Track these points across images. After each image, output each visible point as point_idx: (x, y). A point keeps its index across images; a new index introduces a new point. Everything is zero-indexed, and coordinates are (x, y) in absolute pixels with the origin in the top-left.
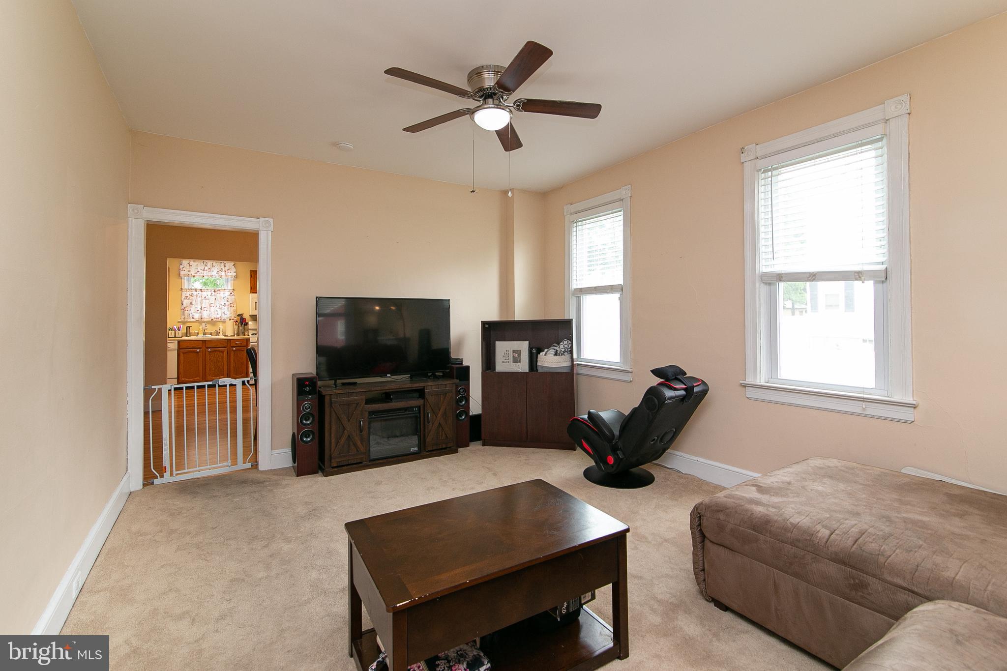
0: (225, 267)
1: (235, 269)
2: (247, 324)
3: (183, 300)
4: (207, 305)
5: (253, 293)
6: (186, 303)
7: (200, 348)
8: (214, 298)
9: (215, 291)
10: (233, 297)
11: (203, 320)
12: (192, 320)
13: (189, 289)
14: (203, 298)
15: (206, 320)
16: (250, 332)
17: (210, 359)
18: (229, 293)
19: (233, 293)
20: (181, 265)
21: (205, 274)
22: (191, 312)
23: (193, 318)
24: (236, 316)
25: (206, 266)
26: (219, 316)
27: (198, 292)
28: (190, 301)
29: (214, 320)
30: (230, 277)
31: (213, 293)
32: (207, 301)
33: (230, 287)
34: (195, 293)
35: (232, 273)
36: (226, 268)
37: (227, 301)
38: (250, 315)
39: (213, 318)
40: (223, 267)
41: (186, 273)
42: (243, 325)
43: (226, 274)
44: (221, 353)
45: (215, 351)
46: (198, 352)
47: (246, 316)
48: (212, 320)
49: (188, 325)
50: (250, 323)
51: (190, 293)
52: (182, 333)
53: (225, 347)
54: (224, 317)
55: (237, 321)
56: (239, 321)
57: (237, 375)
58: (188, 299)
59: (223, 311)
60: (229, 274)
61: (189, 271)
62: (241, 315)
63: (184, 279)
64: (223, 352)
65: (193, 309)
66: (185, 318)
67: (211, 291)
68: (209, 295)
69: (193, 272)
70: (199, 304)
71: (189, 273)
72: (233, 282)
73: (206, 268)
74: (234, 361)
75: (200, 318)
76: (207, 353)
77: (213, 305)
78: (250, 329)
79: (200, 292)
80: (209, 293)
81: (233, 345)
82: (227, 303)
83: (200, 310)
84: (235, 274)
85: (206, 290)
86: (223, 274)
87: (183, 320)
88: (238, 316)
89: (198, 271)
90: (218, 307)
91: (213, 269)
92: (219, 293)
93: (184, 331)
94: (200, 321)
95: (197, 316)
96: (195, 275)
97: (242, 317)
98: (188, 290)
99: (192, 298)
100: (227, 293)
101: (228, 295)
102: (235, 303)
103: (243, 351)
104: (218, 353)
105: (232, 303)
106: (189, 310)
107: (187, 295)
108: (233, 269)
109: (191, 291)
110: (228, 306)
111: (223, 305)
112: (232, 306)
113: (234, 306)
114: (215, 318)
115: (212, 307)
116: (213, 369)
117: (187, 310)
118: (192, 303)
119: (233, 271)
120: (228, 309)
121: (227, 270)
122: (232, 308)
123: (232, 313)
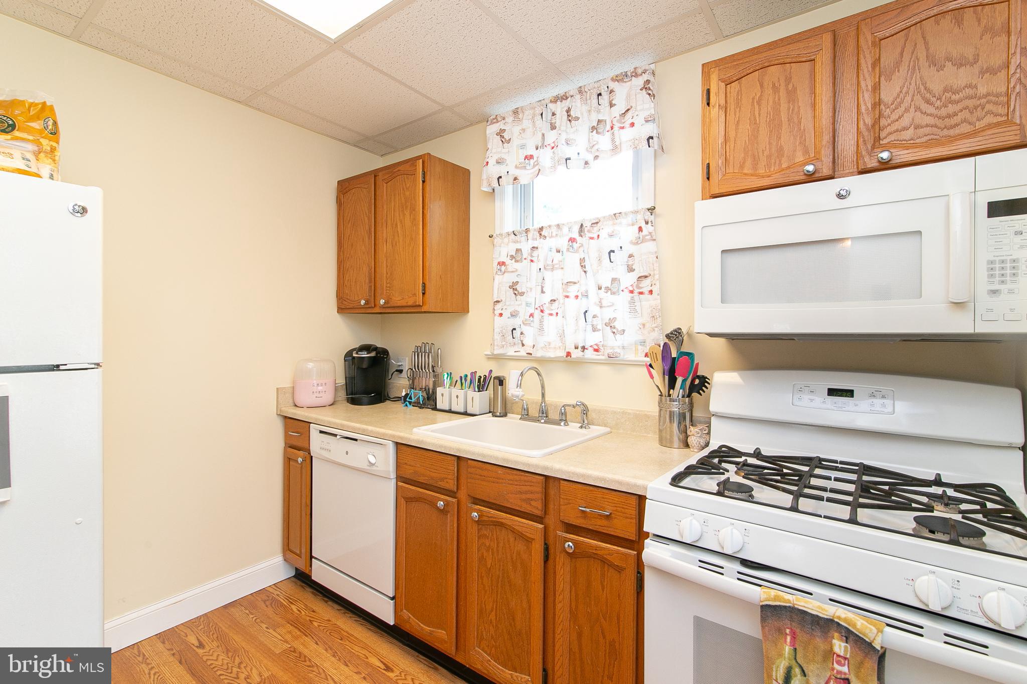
0: (612, 106)
1: (649, 105)
2: (700, 385)
4: (558, 293)
5: (712, 196)
6: (499, 285)
8: (576, 258)
9: (581, 231)
10: (650, 246)
11: (539, 353)
12: (522, 352)
13: (509, 234)
18: (633, 230)
19: (647, 228)
22: (518, 321)
23: (522, 345)
26: (593, 338)
27: (531, 243)
28: (509, 278)
29: (576, 354)
30: (629, 152)
31: (577, 238)
34: (526, 247)
35: (637, 132)
36: (617, 112)
37: (631, 270)
39: (570, 347)
40: (605, 113)
41: (493, 170)
43: (612, 140)
44: (520, 546)
45: (500, 525)
46: (443, 511)
48: (568, 355)
49: (500, 371)
50: (718, 377)
51: (512, 249)
53: (538, 519)
54: (613, 343)
55: (652, 367)
56: (658, 369)
58: (506, 272)
61: (501, 162)
64: (526, 541)
65: (523, 308)
67: (570, 231)
69: (513, 159)
71: (502, 170)
76: (472, 528)
77: (573, 290)
78: (719, 416)
79: (537, 242)
80: (565, 243)
81: (571, 515)
82: (629, 280)
84: (647, 130)
85: (555, 232)
86: (603, 141)
88: (667, 342)
89: (529, 157)
92: (595, 235)
94: (535, 358)
96: (518, 172)
97: (667, 348)
98: (506, 240)
99: (517, 266)
100: (627, 233)
101: (632, 243)
102: (657, 277)
103: (619, 570)
104: (512, 540)
105: (646, 277)
106: (506, 314)
107: (503, 259)
108: (639, 108)
109: (516, 242)
110: (632, 292)
111: (607, 289)
112: (646, 290)
113: (655, 289)
114: (576, 348)
115: (572, 300)
116: (492, 617)
117: (501, 315)
118: (518, 287)
119: (639, 121)
120: (633, 310)
121: (618, 117)
122: (647, 303)
123: (647, 325)
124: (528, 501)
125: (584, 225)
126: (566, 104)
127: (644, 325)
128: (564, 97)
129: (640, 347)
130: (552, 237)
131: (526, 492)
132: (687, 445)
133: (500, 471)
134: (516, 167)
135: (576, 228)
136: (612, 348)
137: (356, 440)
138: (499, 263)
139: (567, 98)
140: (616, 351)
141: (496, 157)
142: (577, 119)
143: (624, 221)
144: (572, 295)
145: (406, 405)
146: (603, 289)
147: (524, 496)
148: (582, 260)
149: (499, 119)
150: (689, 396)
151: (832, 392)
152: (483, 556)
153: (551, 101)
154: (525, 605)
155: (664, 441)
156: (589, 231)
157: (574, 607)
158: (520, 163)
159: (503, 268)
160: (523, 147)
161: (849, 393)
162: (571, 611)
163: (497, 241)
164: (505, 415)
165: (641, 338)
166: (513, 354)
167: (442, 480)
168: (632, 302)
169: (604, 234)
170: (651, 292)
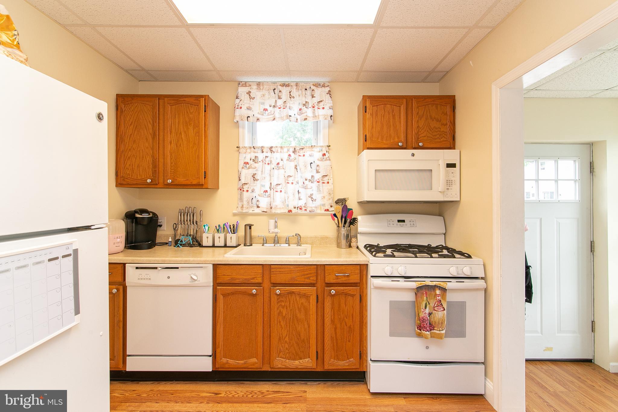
0: (313, 97)
1: (331, 102)
2: (354, 221)
3: (240, 169)
4: (282, 181)
5: (368, 148)
6: (246, 174)
7: (259, 284)
8: (292, 164)
9: (294, 152)
10: (328, 162)
11: (273, 211)
12: (257, 211)
13: (250, 148)
14: (274, 165)
15: (279, 211)
16: (362, 241)
17: (280, 313)
18: (321, 154)
19: (327, 155)
20: (237, 98)
21: (277, 115)
22: (254, 194)
23: (258, 207)
24: (334, 204)
25: (280, 98)
26: (301, 203)
27: (265, 154)
28: (251, 171)
29: (294, 211)
30: (321, 118)
31: (292, 154)
32: (282, 171)
33: (322, 142)
34: (261, 156)
35: (324, 112)
36: (315, 100)
37: (318, 172)
38: (358, 202)
39: (291, 207)
40: (309, 99)
41: (244, 112)
42: (347, 224)
43: (314, 113)
44: (303, 300)
45: (292, 293)
46: (256, 295)
47: (352, 204)
48: (290, 211)
49: (249, 221)
50: (359, 218)
51: (253, 156)
52: (238, 238)
53: (312, 285)
54: (311, 205)
55: (335, 215)
56: (339, 216)
57: (338, 359)
58: (249, 168)
59: (309, 192)
60: (321, 112)
61: (249, 109)
62: (341, 202)
63: (244, 128)
64: (307, 297)
65: (258, 188)
66: (242, 207)
67: (288, 151)
68: (285, 160)
69: (257, 109)
70: (268, 178)
71: (250, 113)
72: (327, 130)
73: (280, 102)
74: (333, 321)
75: (269, 207)
76: (274, 299)
77: (291, 180)
78: (360, 233)
79: (269, 154)
80: (285, 156)
81: (330, 279)
82: (318, 176)
83: (268, 190)
84: (330, 112)
85: (279, 150)
86: (309, 112)
87: (240, 210)
88: (337, 202)
89: (265, 110)
90: (301, 183)
91: (290, 103)
92: (302, 154)
93: (241, 232)
94: (268, 213)
95: (264, 203)
96: (259, 116)
97: (345, 206)
98: (249, 151)
99: (256, 165)
100: (317, 155)
101: (318, 160)
102: (331, 176)
103: (353, 296)
104: (298, 299)
105: (326, 176)
106: (250, 191)
107: (248, 161)
108: (327, 102)
109: (255, 152)
110: (318, 182)
111: (310, 180)
112: (326, 182)
113: (330, 181)
114: (295, 208)
115: (290, 185)
116: (287, 339)
117: (247, 191)
118: (255, 176)
119: (327, 107)
120: (319, 190)
121: (317, 103)
122: (326, 187)
123: (326, 197)
124: (309, 278)
125: (296, 149)
126: (288, 89)
127: (324, 197)
128: (288, 85)
129: (322, 207)
130: (277, 152)
131: (307, 274)
132: (350, 246)
133: (292, 267)
134: (258, 113)
135: (292, 150)
136: (312, 207)
137: (178, 268)
138: (245, 163)
139: (289, 86)
140: (313, 209)
141: (247, 105)
142: (294, 97)
143: (315, 149)
144: (290, 182)
145: (178, 246)
146: (308, 180)
147: (306, 276)
148: (296, 166)
149: (247, 85)
150: (349, 226)
151: (399, 221)
152: (280, 311)
153: (280, 85)
154: (306, 326)
155: (339, 246)
156: (298, 152)
157: (332, 318)
158: (261, 112)
159: (248, 166)
160: (263, 103)
161: (404, 221)
162: (332, 321)
163: (241, 150)
164: (251, 245)
165: (323, 203)
166: (251, 212)
167: (253, 278)
168: (318, 187)
169: (307, 154)
170: (328, 183)
